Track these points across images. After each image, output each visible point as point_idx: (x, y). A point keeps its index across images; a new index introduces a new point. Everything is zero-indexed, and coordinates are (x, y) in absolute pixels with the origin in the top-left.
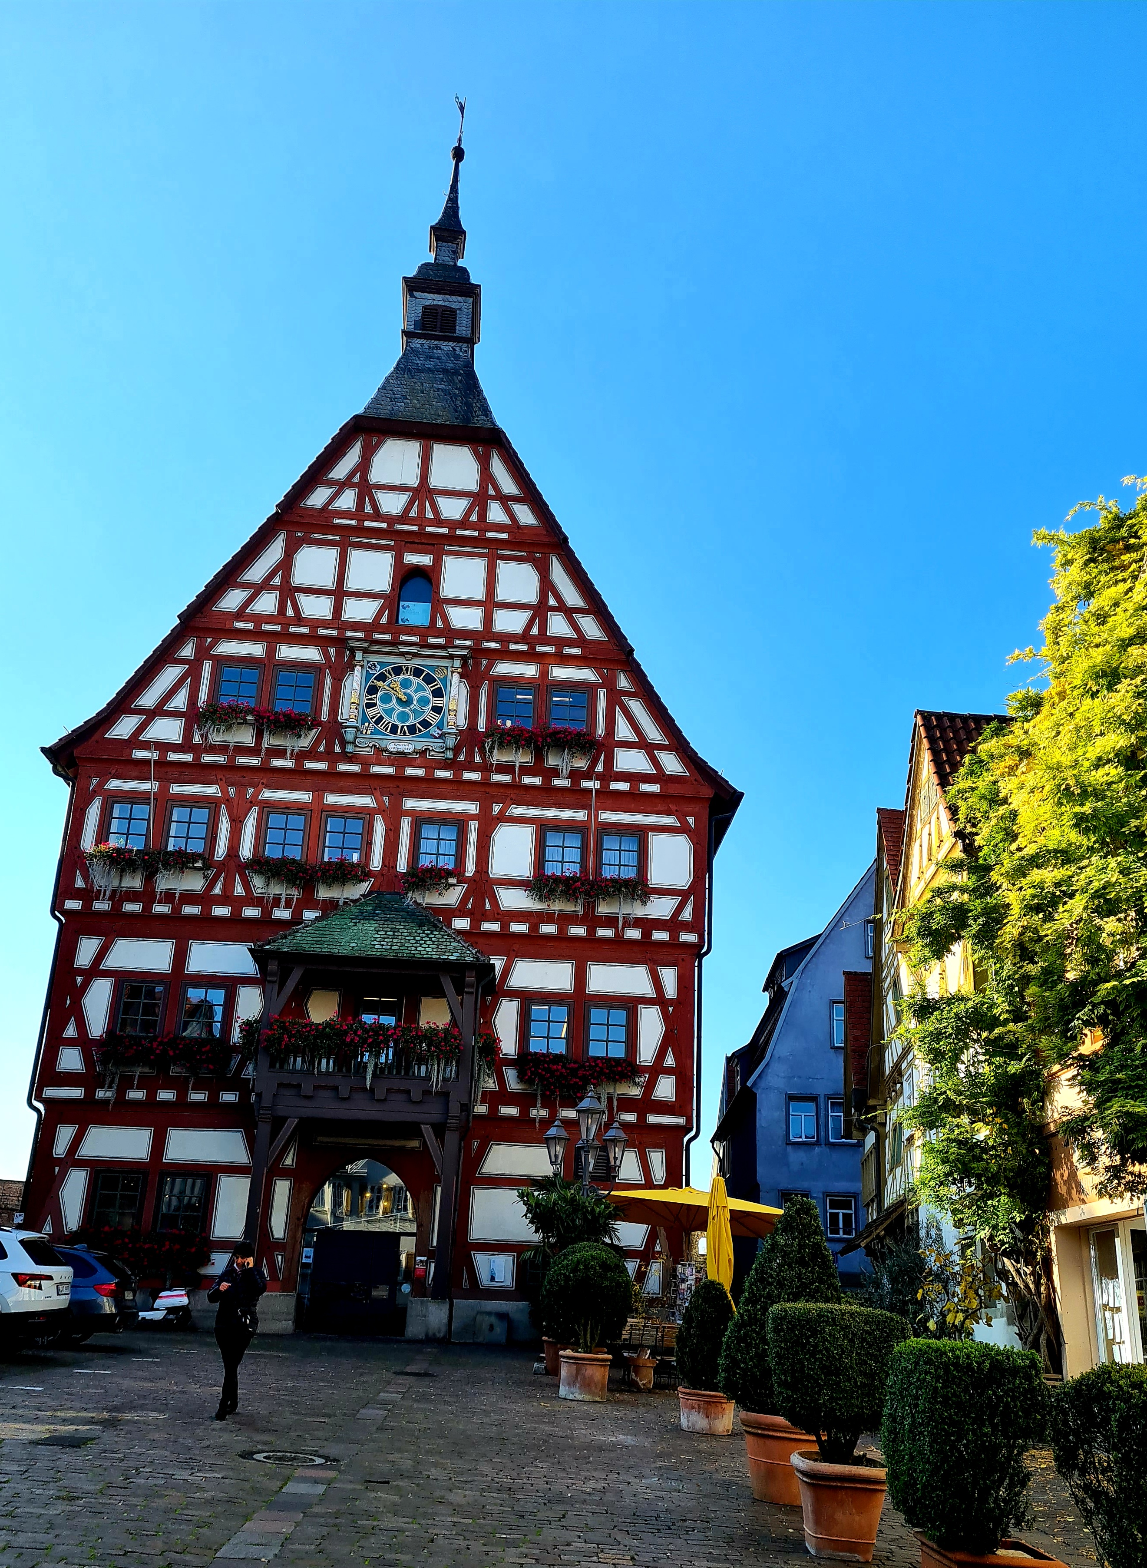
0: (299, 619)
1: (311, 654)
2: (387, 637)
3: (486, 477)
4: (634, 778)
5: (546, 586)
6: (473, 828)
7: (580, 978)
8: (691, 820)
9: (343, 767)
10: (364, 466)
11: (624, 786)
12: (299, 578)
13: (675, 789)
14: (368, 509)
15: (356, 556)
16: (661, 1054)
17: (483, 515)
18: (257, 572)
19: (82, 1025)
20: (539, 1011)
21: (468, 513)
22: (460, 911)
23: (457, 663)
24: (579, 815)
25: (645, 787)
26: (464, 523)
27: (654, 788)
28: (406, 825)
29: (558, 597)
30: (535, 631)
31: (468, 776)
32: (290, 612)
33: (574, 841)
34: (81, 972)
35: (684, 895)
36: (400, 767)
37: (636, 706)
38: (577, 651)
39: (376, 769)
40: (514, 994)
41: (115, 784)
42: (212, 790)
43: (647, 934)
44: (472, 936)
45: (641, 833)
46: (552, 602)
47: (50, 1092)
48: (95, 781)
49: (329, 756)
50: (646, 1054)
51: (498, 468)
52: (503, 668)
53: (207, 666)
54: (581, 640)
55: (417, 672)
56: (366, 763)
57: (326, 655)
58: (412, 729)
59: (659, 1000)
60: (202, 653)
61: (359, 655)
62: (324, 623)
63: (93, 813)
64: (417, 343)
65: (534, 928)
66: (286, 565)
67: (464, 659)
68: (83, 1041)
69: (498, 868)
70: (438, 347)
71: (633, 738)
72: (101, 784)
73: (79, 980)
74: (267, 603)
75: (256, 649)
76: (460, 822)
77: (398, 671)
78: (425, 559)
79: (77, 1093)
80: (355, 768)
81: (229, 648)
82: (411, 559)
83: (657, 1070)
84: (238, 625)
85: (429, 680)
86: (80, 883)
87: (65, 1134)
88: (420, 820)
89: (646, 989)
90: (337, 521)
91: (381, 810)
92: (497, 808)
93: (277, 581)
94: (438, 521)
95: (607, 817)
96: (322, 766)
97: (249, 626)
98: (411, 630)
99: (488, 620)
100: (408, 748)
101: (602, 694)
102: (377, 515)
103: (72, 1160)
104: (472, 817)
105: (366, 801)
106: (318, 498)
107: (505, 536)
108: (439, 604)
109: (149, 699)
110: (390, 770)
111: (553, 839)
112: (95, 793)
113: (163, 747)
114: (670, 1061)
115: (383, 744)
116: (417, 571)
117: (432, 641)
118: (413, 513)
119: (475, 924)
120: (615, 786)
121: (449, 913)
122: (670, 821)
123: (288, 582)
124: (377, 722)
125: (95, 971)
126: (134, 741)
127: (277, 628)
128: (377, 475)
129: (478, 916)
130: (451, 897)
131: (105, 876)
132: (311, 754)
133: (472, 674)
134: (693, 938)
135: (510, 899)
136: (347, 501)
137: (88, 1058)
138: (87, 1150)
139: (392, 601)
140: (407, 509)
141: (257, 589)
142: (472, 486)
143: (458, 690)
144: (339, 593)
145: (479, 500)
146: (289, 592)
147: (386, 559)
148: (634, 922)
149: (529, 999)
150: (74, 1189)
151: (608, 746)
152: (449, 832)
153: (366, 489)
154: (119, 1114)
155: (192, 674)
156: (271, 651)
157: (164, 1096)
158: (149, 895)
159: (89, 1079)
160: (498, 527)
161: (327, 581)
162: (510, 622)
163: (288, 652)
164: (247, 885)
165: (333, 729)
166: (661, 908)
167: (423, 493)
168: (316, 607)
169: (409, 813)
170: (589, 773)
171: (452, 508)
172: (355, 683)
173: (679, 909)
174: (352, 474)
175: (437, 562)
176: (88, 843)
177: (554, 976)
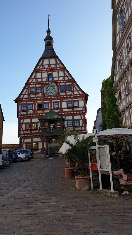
0: (38, 82)
1: (40, 86)
2: (48, 82)
3: (56, 62)
4: (77, 95)
5: (64, 74)
6: (60, 103)
7: (73, 118)
8: (83, 99)
10: (43, 63)
11: (76, 96)
12: (37, 77)
13: (81, 95)
15: (43, 73)
16: (82, 125)
17: (56, 67)
18: (33, 77)
19: (22, 129)
20: (69, 122)
22: (59, 112)
24: (71, 100)
25: (78, 96)
26: (54, 68)
27: (79, 96)
28: (52, 103)
29: (66, 75)
30: (64, 79)
31: (58, 97)
32: (37, 81)
33: (71, 103)
34: (21, 123)
35: (83, 107)
36: (51, 97)
37: (76, 86)
39: (49, 98)
40: (66, 120)
41: (22, 103)
42: (32, 102)
43: (80, 112)
44: (61, 115)
45: (78, 101)
46: (65, 76)
47: (20, 136)
49: (44, 97)
50: (81, 125)
51: (58, 61)
52: (61, 84)
54: (69, 80)
55: (51, 86)
57: (41, 85)
58: (52, 93)
59: (82, 119)
60: (28, 87)
61: (45, 85)
62: (41, 82)
63: (20, 106)
65: (67, 113)
69: (63, 107)
70: (49, 47)
71: (76, 90)
74: (34, 81)
75: (34, 86)
76: (58, 102)
77: (49, 86)
79: (23, 136)
80: (46, 98)
81: (31, 86)
83: (82, 127)
85: (53, 87)
86: (20, 114)
87: (23, 140)
89: (80, 118)
90: (41, 70)
91: (50, 102)
92: (62, 100)
93: (35, 78)
94: (52, 68)
95: (74, 100)
97: (33, 83)
98: (50, 81)
99: (58, 79)
100: (52, 95)
101: (72, 85)
102: (45, 68)
103: (24, 142)
104: (60, 101)
105: (48, 101)
106: (38, 67)
108: (53, 78)
109: (24, 93)
111: (68, 103)
112: (20, 104)
113: (26, 98)
114: (83, 125)
115: (49, 95)
116: (50, 74)
117: (53, 82)
119: (61, 113)
120: (74, 96)
121: (58, 112)
122: (81, 99)
124: (48, 92)
125: (23, 123)
126: (23, 98)
128: (44, 64)
129: (61, 112)
130: (58, 111)
131: (22, 113)
132: (42, 97)
133: (57, 85)
134: (85, 112)
135: (65, 110)
136: (41, 67)
137: (24, 132)
138: (25, 141)
139: (48, 78)
140: (48, 67)
141: (33, 79)
142: (55, 63)
143: (56, 87)
144: (42, 78)
145: (56, 65)
146: (36, 79)
147: (47, 73)
148: (78, 111)
149: (68, 121)
150: (24, 145)
151: (73, 91)
152: (57, 104)
153: (43, 65)
154: (28, 137)
155: (28, 89)
156: (36, 86)
157: (32, 135)
158: (27, 114)
159: (24, 134)
160: (58, 68)
161: (41, 77)
162: (61, 79)
163: (37, 86)
164: (37, 112)
165: (43, 94)
166: (81, 109)
167: (49, 65)
168: (40, 80)
169: (53, 102)
170: (72, 95)
171: (53, 66)
172: (45, 88)
173: (83, 109)
174: (41, 64)
175: (52, 73)
176: (20, 110)
177: (70, 118)
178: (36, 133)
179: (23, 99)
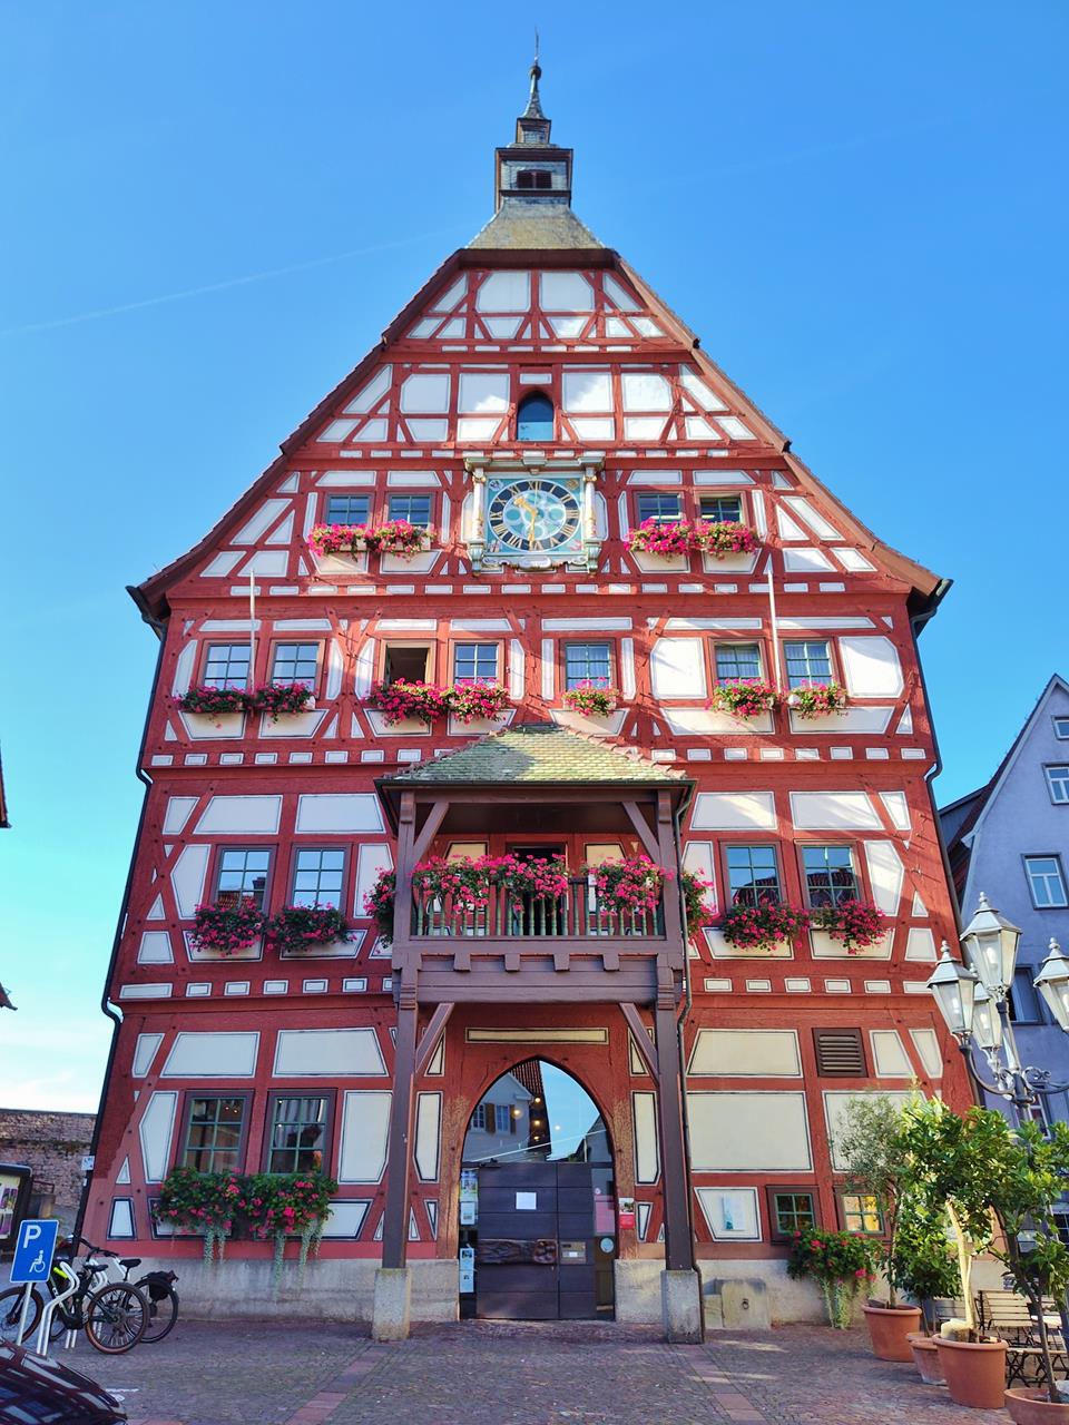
0: (411, 445)
1: (427, 479)
3: (601, 298)
4: (813, 578)
5: (680, 393)
6: (628, 645)
7: (783, 811)
8: (888, 620)
9: (469, 589)
10: (470, 299)
11: (802, 588)
12: (410, 405)
13: (862, 587)
14: (479, 336)
15: (467, 381)
16: (905, 903)
17: (601, 334)
18: (363, 402)
19: (170, 904)
20: (736, 855)
21: (586, 330)
22: (624, 740)
23: (591, 474)
24: (753, 624)
25: (825, 587)
26: (582, 341)
27: (839, 587)
28: (548, 648)
29: (692, 401)
30: (673, 436)
31: (614, 589)
32: (401, 438)
33: (748, 656)
34: (170, 839)
35: (894, 704)
36: (536, 585)
37: (800, 505)
38: (724, 454)
39: (506, 589)
40: (702, 836)
42: (321, 626)
43: (859, 753)
45: (830, 639)
46: (688, 407)
47: (130, 992)
48: (189, 624)
49: (453, 578)
50: (887, 900)
51: (612, 288)
52: (640, 478)
53: (313, 498)
54: (727, 442)
55: (546, 487)
56: (495, 582)
57: (443, 479)
59: (888, 832)
60: (307, 486)
61: (479, 474)
62: (438, 446)
63: (189, 656)
64: (514, 200)
65: (717, 754)
66: (394, 394)
67: (597, 469)
68: (172, 925)
69: (664, 688)
70: (535, 202)
71: (802, 537)
72: (195, 628)
73: (168, 849)
74: (376, 431)
75: (366, 478)
76: (611, 642)
77: (524, 487)
78: (543, 379)
79: (162, 991)
80: (485, 590)
81: (336, 479)
82: (529, 379)
83: (904, 922)
85: (559, 493)
86: (170, 735)
87: (148, 1045)
88: (564, 642)
89: (870, 820)
90: (446, 349)
91: (518, 634)
92: (653, 622)
93: (385, 409)
94: (555, 341)
95: (789, 623)
96: (447, 590)
97: (357, 454)
98: (534, 446)
99: (618, 429)
100: (543, 563)
101: (758, 495)
102: (489, 340)
103: (157, 1080)
104: (626, 634)
105: (500, 625)
106: (424, 329)
107: (628, 349)
108: (563, 418)
109: (248, 534)
110: (525, 589)
112: (189, 637)
113: (265, 582)
114: (917, 907)
115: (514, 561)
116: (537, 390)
117: (559, 454)
118: (527, 335)
120: (791, 588)
122: (863, 622)
123: (397, 410)
124: (506, 539)
126: (234, 578)
127: (388, 454)
128: (486, 305)
129: (646, 744)
130: (611, 724)
131: (200, 727)
133: (610, 485)
134: (918, 754)
135: (683, 722)
136: (456, 329)
137: (178, 947)
138: (176, 1066)
139: (512, 421)
140: (520, 333)
141: (364, 419)
142: (587, 306)
143: (593, 501)
144: (452, 416)
145: (596, 318)
146: (398, 419)
147: (503, 381)
148: (840, 740)
149: (722, 841)
150: (158, 1121)
151: (774, 547)
152: (599, 654)
153: (475, 318)
154: (217, 1014)
155: (296, 506)
156: (382, 479)
157: (273, 987)
158: (251, 745)
159: (179, 971)
160: (621, 342)
161: (441, 407)
162: (645, 431)
163: (398, 479)
164: (366, 728)
165: (456, 551)
166: (871, 721)
168: (432, 432)
169: (548, 635)
170: (758, 577)
171: (569, 328)
172: (475, 502)
173: (895, 721)
174: (459, 305)
175: (557, 380)
176: (181, 693)
177: (753, 811)
178: (336, 971)
179: (238, 591)
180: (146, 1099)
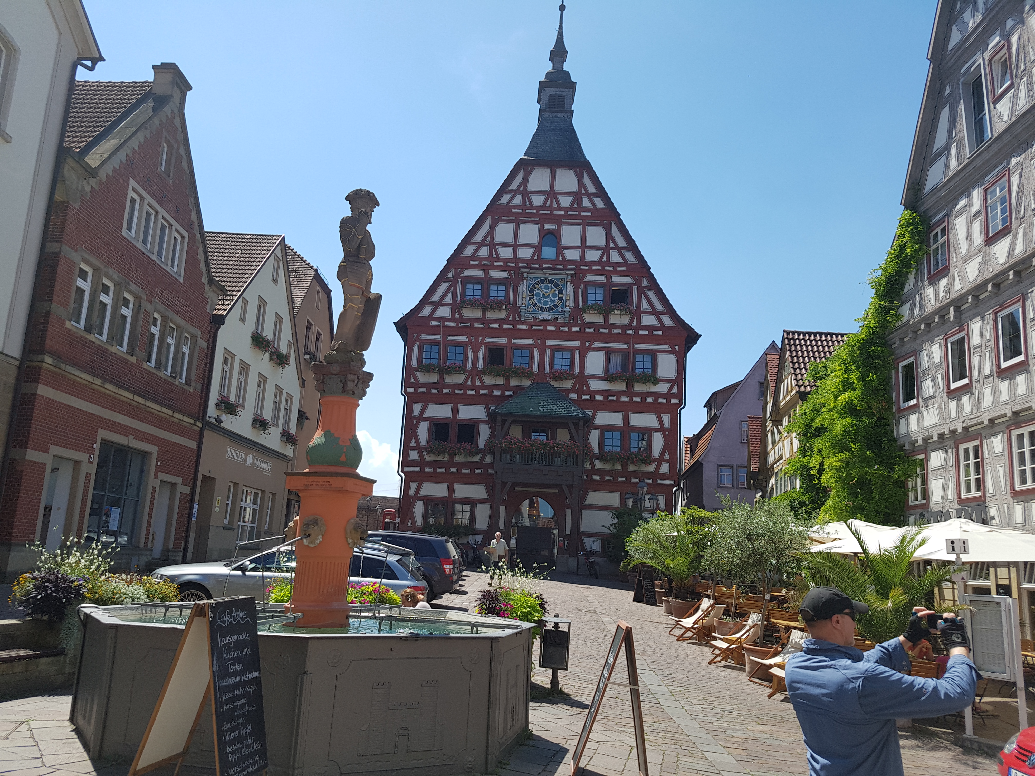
0: (498, 259)
1: (504, 274)
2: (537, 266)
3: (581, 184)
4: (651, 328)
5: (609, 237)
6: (577, 353)
7: (626, 419)
8: (676, 347)
10: (525, 182)
11: (645, 332)
12: (498, 238)
13: (668, 333)
14: (527, 204)
15: (522, 227)
16: (663, 453)
17: (580, 204)
18: (479, 237)
19: (417, 441)
20: (607, 434)
21: (573, 203)
22: (572, 391)
23: (569, 277)
24: (625, 346)
25: (655, 333)
26: (571, 208)
27: (660, 333)
28: (548, 352)
29: (615, 243)
30: (604, 260)
31: (575, 329)
32: (494, 256)
33: (622, 357)
34: (415, 418)
35: (672, 382)
36: (545, 327)
37: (651, 294)
38: (624, 269)
39: (534, 328)
40: (597, 427)
41: (424, 337)
42: (464, 338)
43: (656, 400)
44: (578, 402)
45: (653, 354)
46: (612, 245)
47: (407, 469)
48: (415, 335)
49: (513, 322)
50: (656, 452)
51: (587, 180)
52: (589, 278)
53: (459, 281)
54: (625, 263)
55: (551, 282)
56: (530, 326)
57: (510, 274)
58: (550, 309)
59: (662, 429)
60: (457, 275)
61: (525, 276)
62: (508, 260)
63: (416, 349)
64: (546, 115)
65: (605, 398)
66: (491, 232)
67: (572, 275)
68: (418, 448)
69: (589, 371)
70: (556, 116)
71: (650, 309)
72: (418, 337)
73: (415, 422)
74: (484, 252)
75: (480, 273)
76: (571, 350)
77: (542, 281)
78: (553, 227)
79: (417, 469)
80: (525, 327)
81: (468, 273)
82: (547, 227)
83: (660, 461)
84: (472, 262)
85: (556, 285)
86: (412, 380)
87: (413, 486)
88: (554, 350)
89: (656, 424)
90: (514, 211)
91: (536, 346)
92: (588, 344)
93: (488, 240)
94: (559, 208)
95: (638, 346)
96: (511, 327)
97: (476, 262)
98: (548, 261)
99: (583, 255)
100: (549, 318)
101: (635, 288)
102: (532, 207)
103: (417, 496)
104: (577, 348)
105: (530, 342)
106: (505, 199)
107: (590, 214)
108: (560, 249)
109: (435, 298)
110: (540, 328)
111: (613, 357)
112: (415, 341)
113: (442, 320)
114: (667, 456)
115: (537, 316)
116: (550, 232)
117: (557, 266)
118: (548, 205)
119: (579, 396)
120: (641, 332)
121: (567, 392)
122: (666, 347)
123: (493, 241)
124: (534, 306)
125: (421, 418)
126: (431, 317)
127: (489, 263)
128: (531, 186)
129: (580, 393)
130: (568, 384)
131: (422, 377)
132: (506, 321)
133: (577, 281)
134: (677, 401)
135: (595, 385)
136: (517, 200)
137: (421, 455)
138: (423, 492)
139: (538, 248)
140: (545, 203)
141: (479, 245)
142: (574, 189)
143: (570, 290)
144: (515, 245)
145: (577, 196)
146: (493, 246)
147: (536, 227)
148: (650, 394)
149: (603, 429)
150: (419, 509)
151: (638, 313)
152: (567, 355)
153: (526, 194)
154: (435, 478)
155: (453, 286)
156: (486, 274)
157: (453, 470)
158: (441, 385)
159: (422, 463)
160: (587, 210)
161: (510, 240)
162: (593, 256)
163: (494, 274)
164: (481, 381)
165: (515, 310)
166: (663, 388)
167: (552, 194)
168: (506, 253)
169: (549, 347)
170: (629, 327)
171: (565, 201)
172: (524, 288)
173: (671, 388)
174: (519, 187)
175: (559, 228)
176: (414, 363)
177: (615, 419)
178: (473, 466)
179: (433, 323)
180: (414, 503)
